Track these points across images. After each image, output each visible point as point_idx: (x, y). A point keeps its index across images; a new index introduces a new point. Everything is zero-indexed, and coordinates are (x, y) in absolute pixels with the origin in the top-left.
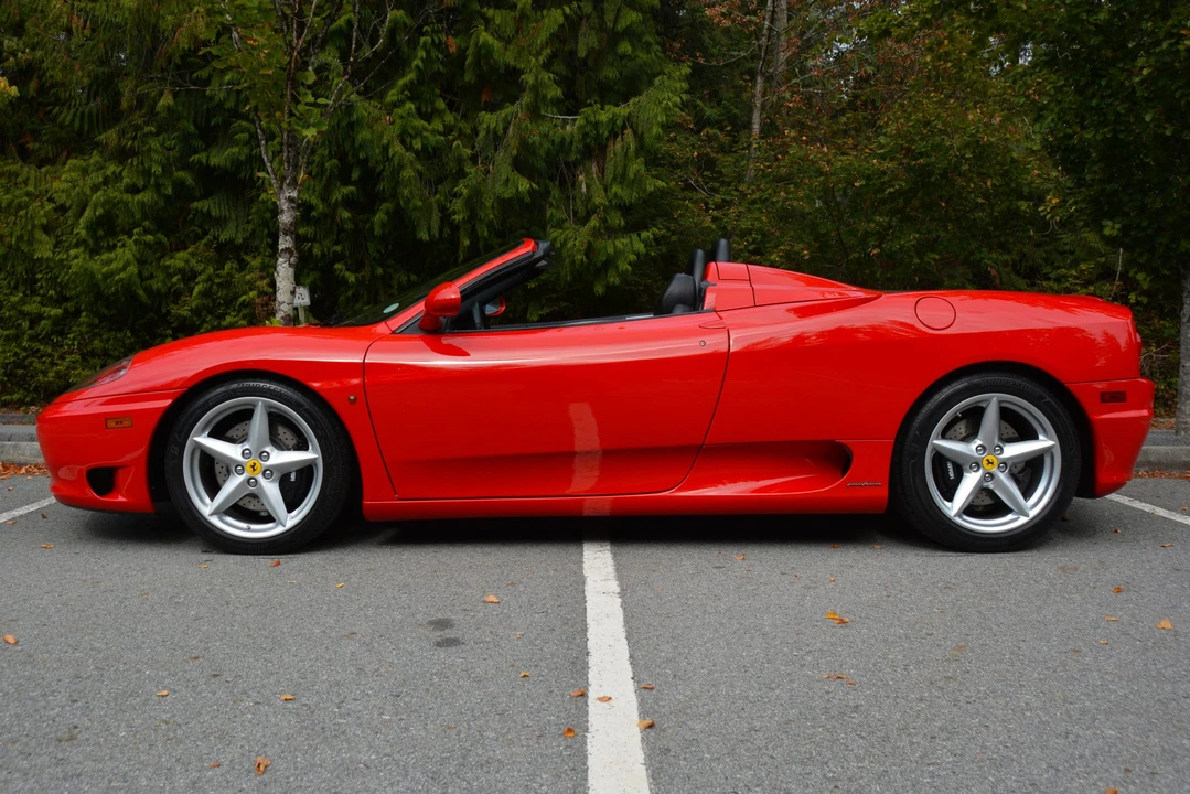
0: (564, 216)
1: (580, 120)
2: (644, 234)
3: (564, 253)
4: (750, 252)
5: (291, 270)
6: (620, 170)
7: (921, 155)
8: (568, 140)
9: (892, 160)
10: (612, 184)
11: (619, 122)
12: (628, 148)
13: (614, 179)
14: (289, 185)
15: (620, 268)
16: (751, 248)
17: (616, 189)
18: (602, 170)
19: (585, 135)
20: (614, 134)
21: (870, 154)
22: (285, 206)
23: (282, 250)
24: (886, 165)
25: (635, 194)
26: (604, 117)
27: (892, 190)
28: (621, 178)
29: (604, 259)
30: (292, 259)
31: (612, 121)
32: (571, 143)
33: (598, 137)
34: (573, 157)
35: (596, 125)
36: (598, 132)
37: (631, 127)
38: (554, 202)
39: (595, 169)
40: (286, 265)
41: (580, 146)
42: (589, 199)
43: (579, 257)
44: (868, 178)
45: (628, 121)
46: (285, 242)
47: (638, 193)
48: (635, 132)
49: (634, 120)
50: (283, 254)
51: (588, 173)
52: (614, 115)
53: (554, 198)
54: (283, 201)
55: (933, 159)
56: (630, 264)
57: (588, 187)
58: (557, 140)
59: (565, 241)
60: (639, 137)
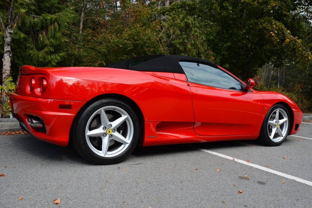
0: (33, 47)
1: (41, 18)
2: (60, 54)
3: (34, 58)
4: (88, 62)
5: (10, 59)
6: (53, 34)
7: (137, 40)
8: (36, 23)
9: (130, 41)
10: (50, 38)
11: (53, 20)
12: (56, 28)
13: (51, 37)
14: (10, 28)
15: (52, 64)
16: (88, 61)
17: (51, 40)
18: (47, 34)
19: (43, 22)
20: (51, 24)
21: (125, 39)
22: (8, 35)
23: (6, 51)
24: (128, 42)
25: (57, 42)
26: (49, 18)
27: (130, 49)
28: (54, 37)
29: (48, 61)
30: (11, 55)
31: (51, 19)
32: (37, 25)
33: (46, 23)
34: (38, 28)
35: (46, 20)
36: (47, 22)
37: (57, 22)
38: (30, 42)
39: (44, 33)
40: (8, 57)
41: (40, 26)
42: (43, 42)
43: (41, 60)
44: (123, 45)
45: (56, 20)
46: (7, 48)
47: (59, 42)
48: (58, 24)
49: (58, 20)
50: (7, 53)
51: (42, 34)
52: (52, 17)
53: (30, 41)
54: (7, 33)
55: (140, 42)
56: (55, 63)
57: (43, 39)
58: (32, 23)
59: (34, 54)
60: (59, 25)
